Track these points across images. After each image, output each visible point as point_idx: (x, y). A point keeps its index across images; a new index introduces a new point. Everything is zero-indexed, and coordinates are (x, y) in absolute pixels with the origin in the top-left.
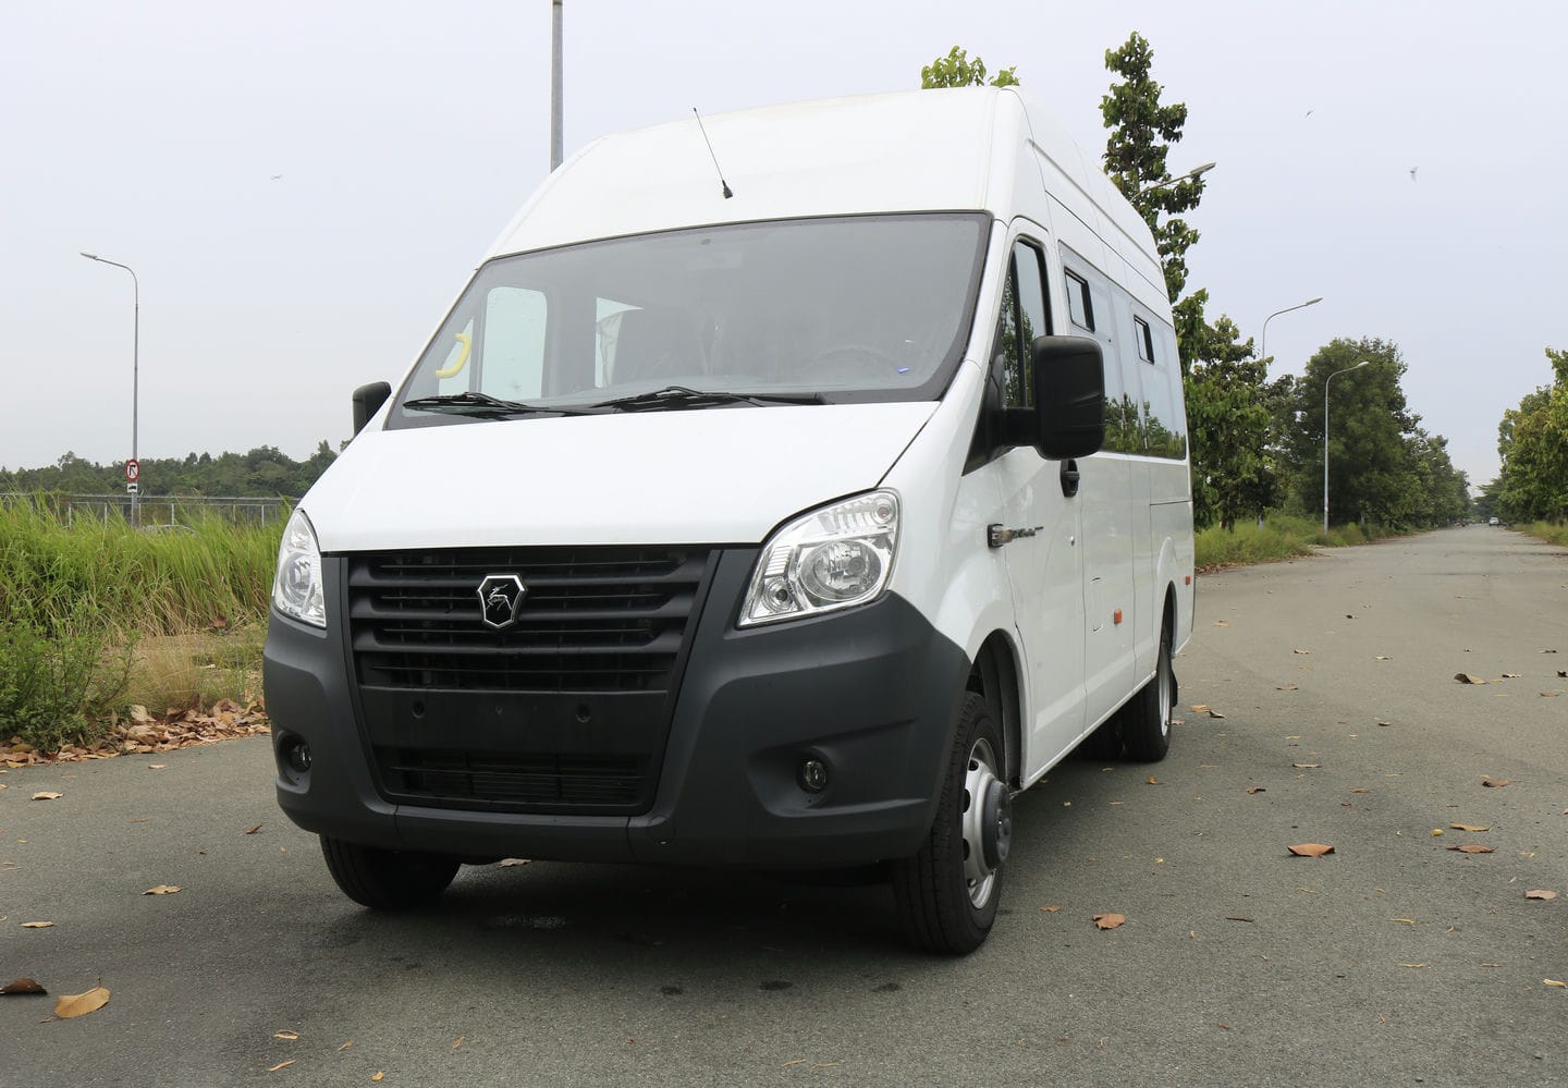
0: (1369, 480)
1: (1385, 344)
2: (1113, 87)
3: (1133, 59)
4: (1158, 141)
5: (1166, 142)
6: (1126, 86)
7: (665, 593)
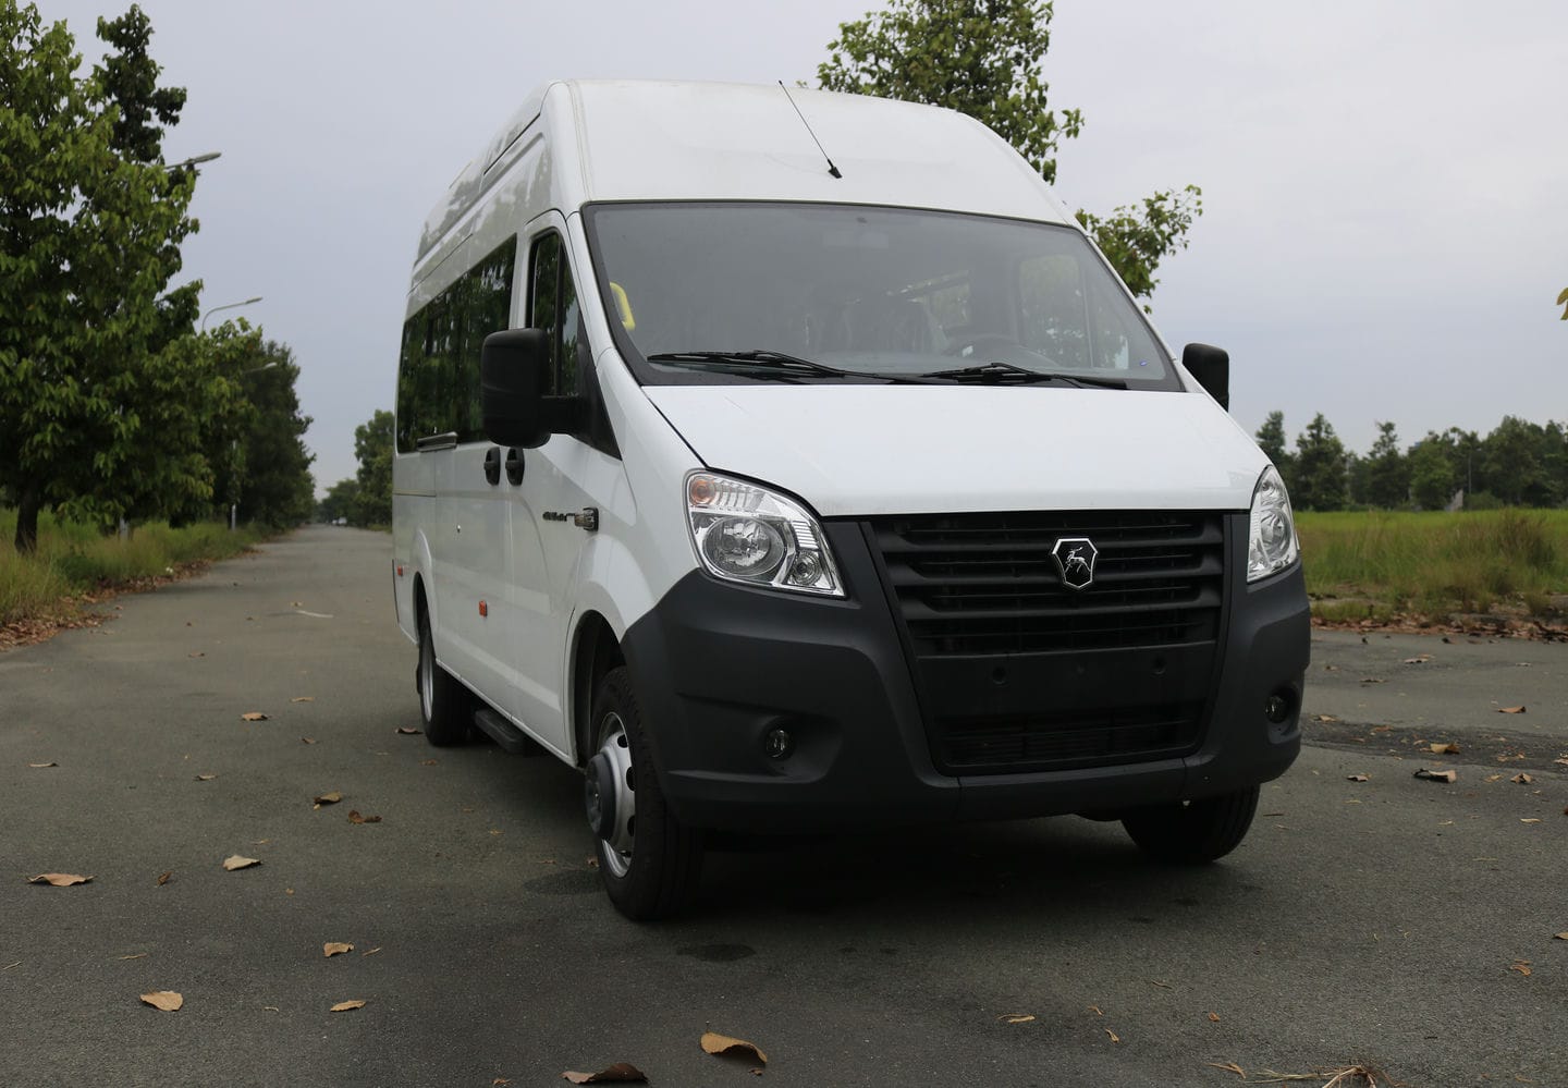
0: (271, 479)
1: (280, 346)
2: (105, 57)
3: (131, 32)
4: (154, 122)
5: (161, 125)
6: (120, 59)
7: (1197, 554)
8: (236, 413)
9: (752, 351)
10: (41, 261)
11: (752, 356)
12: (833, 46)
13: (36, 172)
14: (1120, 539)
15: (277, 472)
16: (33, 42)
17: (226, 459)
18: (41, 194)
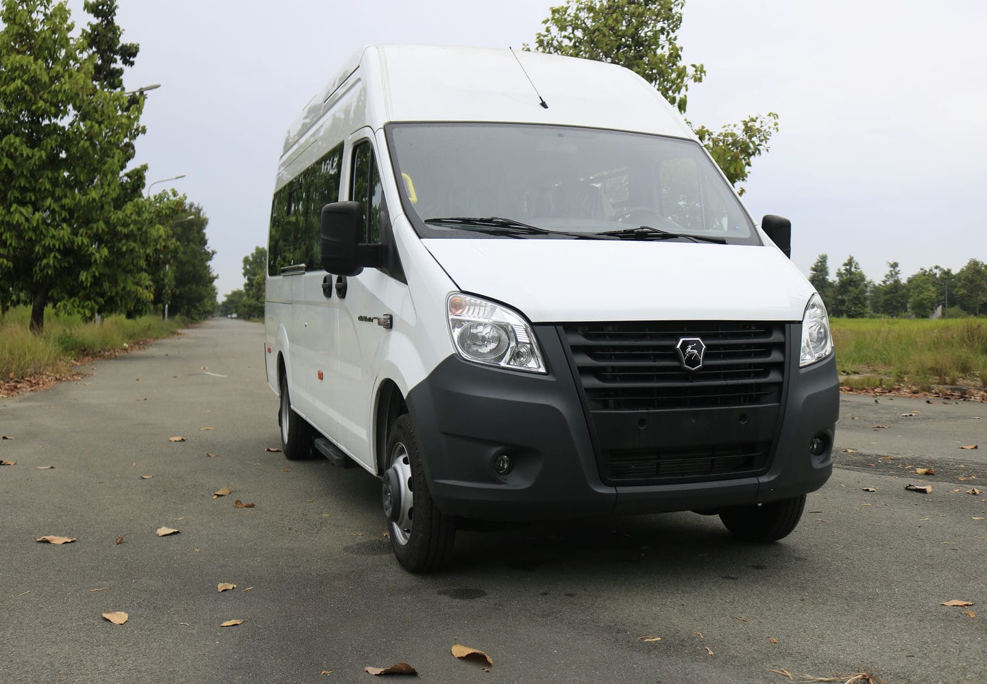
0: (190, 289)
1: (196, 205)
2: (89, 24)
3: (105, 7)
4: (118, 64)
5: (123, 66)
6: (98, 25)
7: (768, 349)
8: (168, 248)
9: (490, 217)
10: (48, 151)
11: (490, 221)
12: (546, 22)
13: (45, 96)
14: (719, 339)
15: (194, 286)
16: (45, 15)
17: (162, 276)
18: (48, 110)
